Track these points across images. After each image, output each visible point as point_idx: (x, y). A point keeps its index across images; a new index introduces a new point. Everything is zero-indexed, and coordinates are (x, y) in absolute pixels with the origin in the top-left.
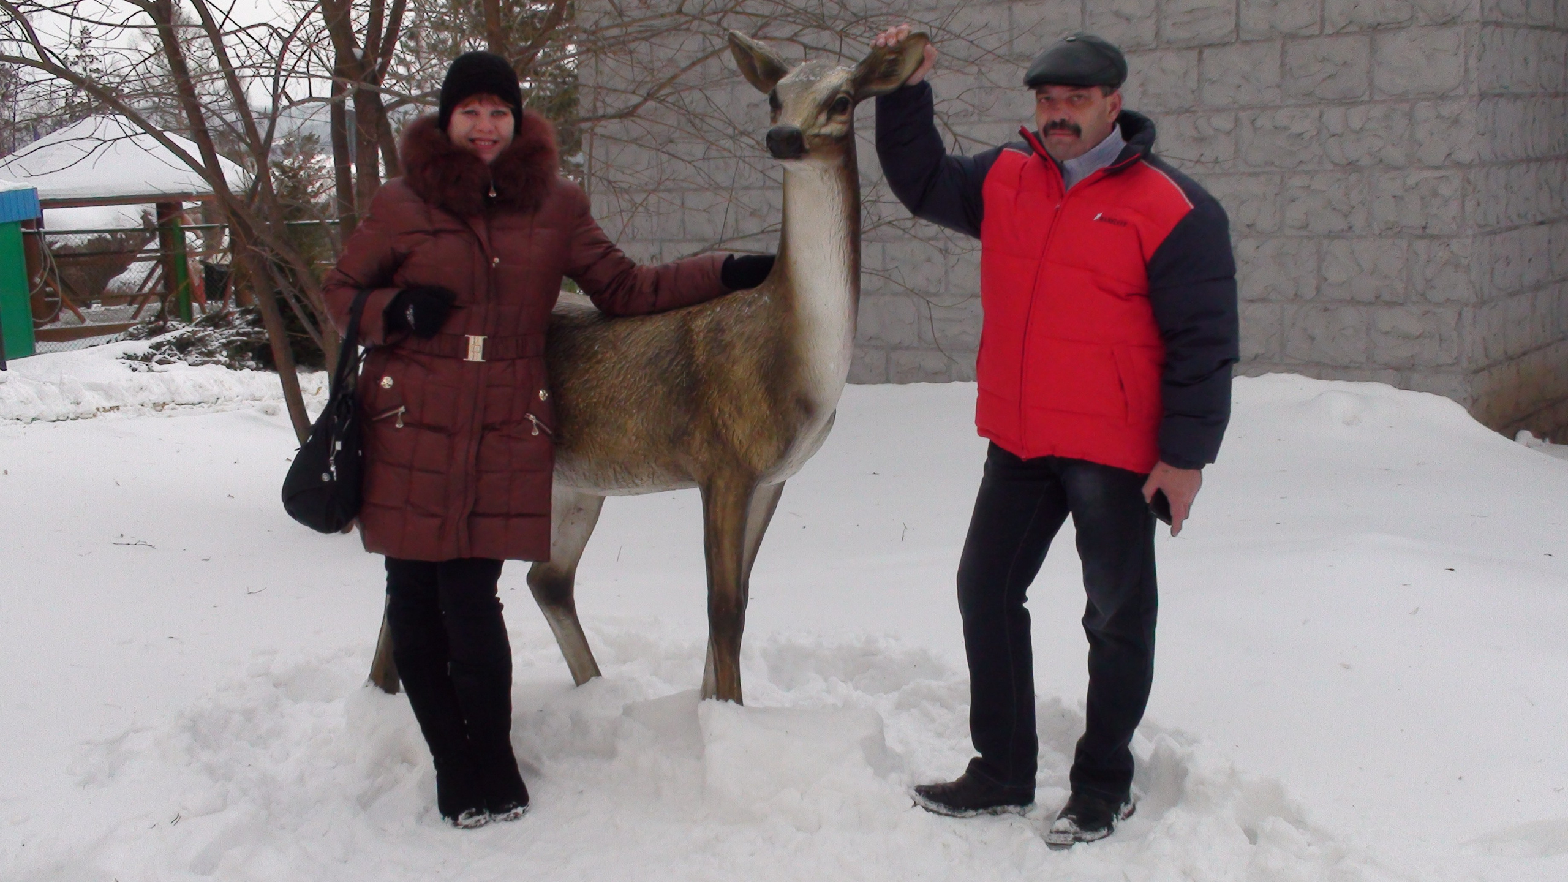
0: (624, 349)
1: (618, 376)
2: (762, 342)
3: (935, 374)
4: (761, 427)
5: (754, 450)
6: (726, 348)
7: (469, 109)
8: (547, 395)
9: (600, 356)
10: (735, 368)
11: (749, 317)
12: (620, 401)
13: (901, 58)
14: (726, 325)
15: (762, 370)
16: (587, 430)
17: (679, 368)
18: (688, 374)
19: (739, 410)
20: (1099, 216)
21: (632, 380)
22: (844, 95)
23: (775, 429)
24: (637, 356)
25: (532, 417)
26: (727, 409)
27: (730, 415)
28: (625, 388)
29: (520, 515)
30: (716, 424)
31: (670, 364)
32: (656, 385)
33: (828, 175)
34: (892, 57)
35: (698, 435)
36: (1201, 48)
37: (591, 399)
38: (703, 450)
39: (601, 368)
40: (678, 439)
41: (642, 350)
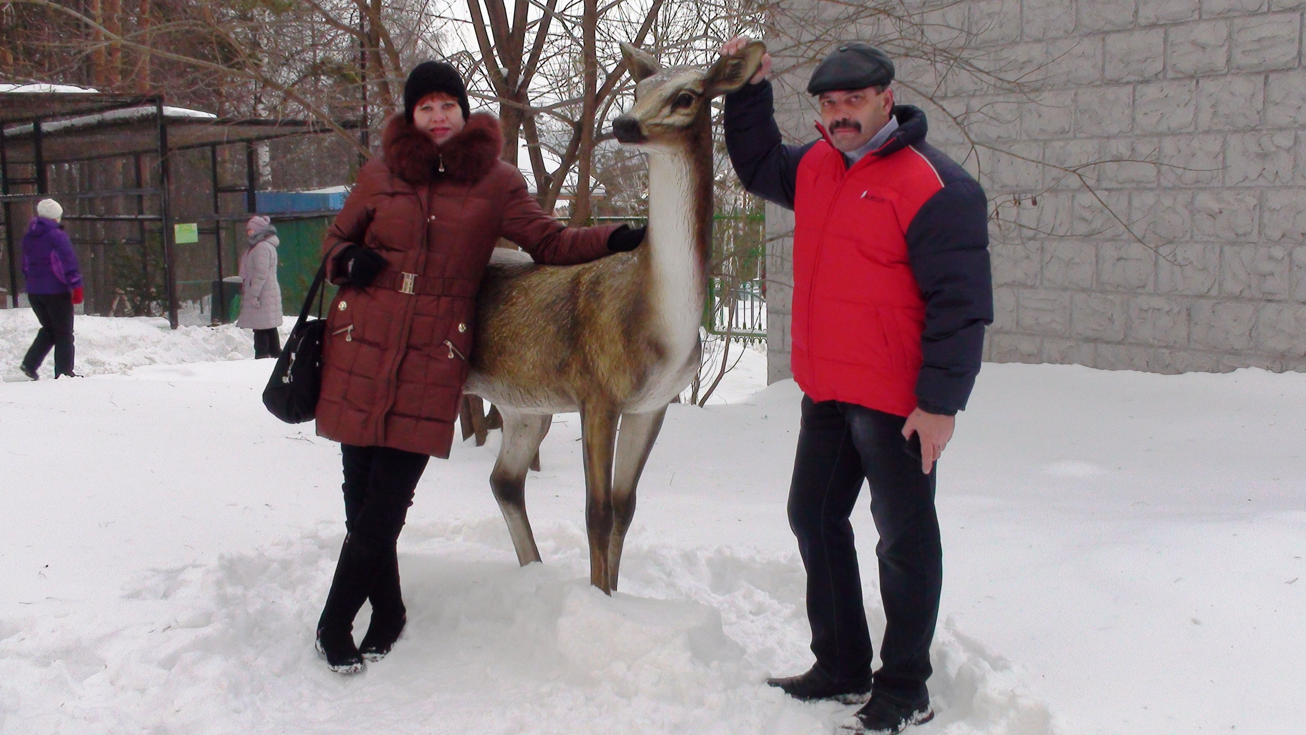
0: (532, 295)
1: (523, 316)
2: (625, 294)
3: (1029, 355)
4: (617, 363)
5: (613, 381)
6: (599, 297)
7: (424, 106)
8: (465, 328)
9: (514, 300)
10: (602, 313)
11: (620, 273)
12: (522, 336)
13: (743, 63)
14: (602, 279)
15: (621, 317)
16: (499, 358)
17: (567, 312)
18: (572, 317)
19: (602, 348)
20: (865, 193)
21: (533, 320)
22: (687, 92)
23: (628, 365)
24: (539, 301)
25: (449, 343)
26: (594, 347)
27: (596, 352)
28: (527, 326)
29: (428, 419)
30: (587, 357)
31: (561, 310)
32: (549, 325)
33: (677, 158)
34: (735, 62)
35: (574, 365)
36: (1267, 73)
37: (503, 333)
38: (577, 379)
39: (513, 309)
40: (562, 369)
41: (544, 297)
